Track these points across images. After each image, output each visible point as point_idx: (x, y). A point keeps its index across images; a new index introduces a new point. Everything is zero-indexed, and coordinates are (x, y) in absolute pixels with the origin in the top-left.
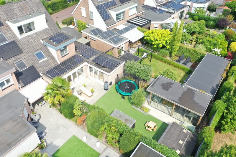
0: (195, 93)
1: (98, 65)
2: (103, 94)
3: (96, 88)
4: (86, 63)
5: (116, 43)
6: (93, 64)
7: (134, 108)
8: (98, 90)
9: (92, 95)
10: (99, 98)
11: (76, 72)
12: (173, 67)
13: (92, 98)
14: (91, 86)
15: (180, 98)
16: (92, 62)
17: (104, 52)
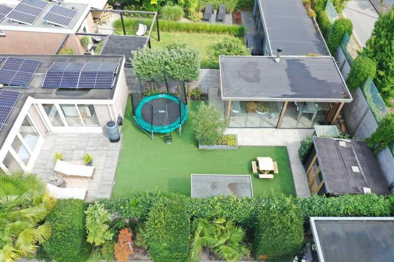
0: (304, 64)
1: (65, 90)
2: (117, 153)
3: (90, 148)
4: (30, 100)
5: (66, 22)
6: (50, 93)
7: (203, 150)
8: (96, 150)
9: (95, 170)
10: (115, 168)
11: (17, 136)
12: (205, 35)
13: (97, 177)
14: (74, 150)
15: (291, 85)
16: (45, 91)
17: (55, 54)
